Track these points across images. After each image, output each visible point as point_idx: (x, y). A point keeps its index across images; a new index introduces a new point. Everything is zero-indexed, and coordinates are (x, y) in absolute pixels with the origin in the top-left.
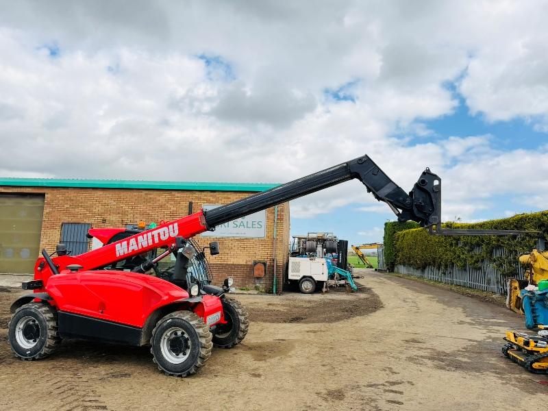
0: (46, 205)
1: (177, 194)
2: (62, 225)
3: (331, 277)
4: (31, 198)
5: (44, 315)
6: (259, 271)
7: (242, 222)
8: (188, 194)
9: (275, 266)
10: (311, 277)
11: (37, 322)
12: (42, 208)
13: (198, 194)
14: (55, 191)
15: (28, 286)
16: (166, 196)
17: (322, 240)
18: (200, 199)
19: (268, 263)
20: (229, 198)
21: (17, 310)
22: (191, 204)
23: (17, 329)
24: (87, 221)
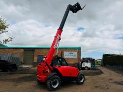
0: (35, 52)
2: (38, 56)
3: (91, 67)
6: (76, 65)
10: (87, 67)
17: (89, 59)
22: (62, 51)
24: (42, 55)
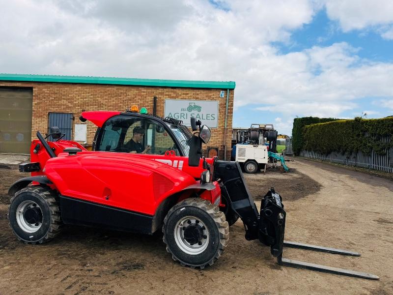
0: (34, 98)
1: (143, 90)
4: (21, 91)
5: (46, 200)
7: (198, 114)
8: (153, 90)
9: (225, 151)
10: (254, 160)
11: (38, 206)
12: (31, 100)
13: (160, 90)
14: (41, 86)
15: (26, 169)
16: (134, 91)
18: (162, 94)
19: (219, 149)
20: (187, 94)
21: (16, 194)
22: (155, 98)
23: (18, 213)
24: (69, 111)
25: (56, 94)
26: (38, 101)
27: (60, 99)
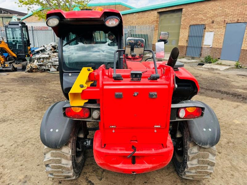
0: (182, 16)
2: (190, 27)
4: (177, 12)
14: (188, 6)
24: (203, 23)
25: (196, 10)
26: (185, 18)
27: (198, 14)
